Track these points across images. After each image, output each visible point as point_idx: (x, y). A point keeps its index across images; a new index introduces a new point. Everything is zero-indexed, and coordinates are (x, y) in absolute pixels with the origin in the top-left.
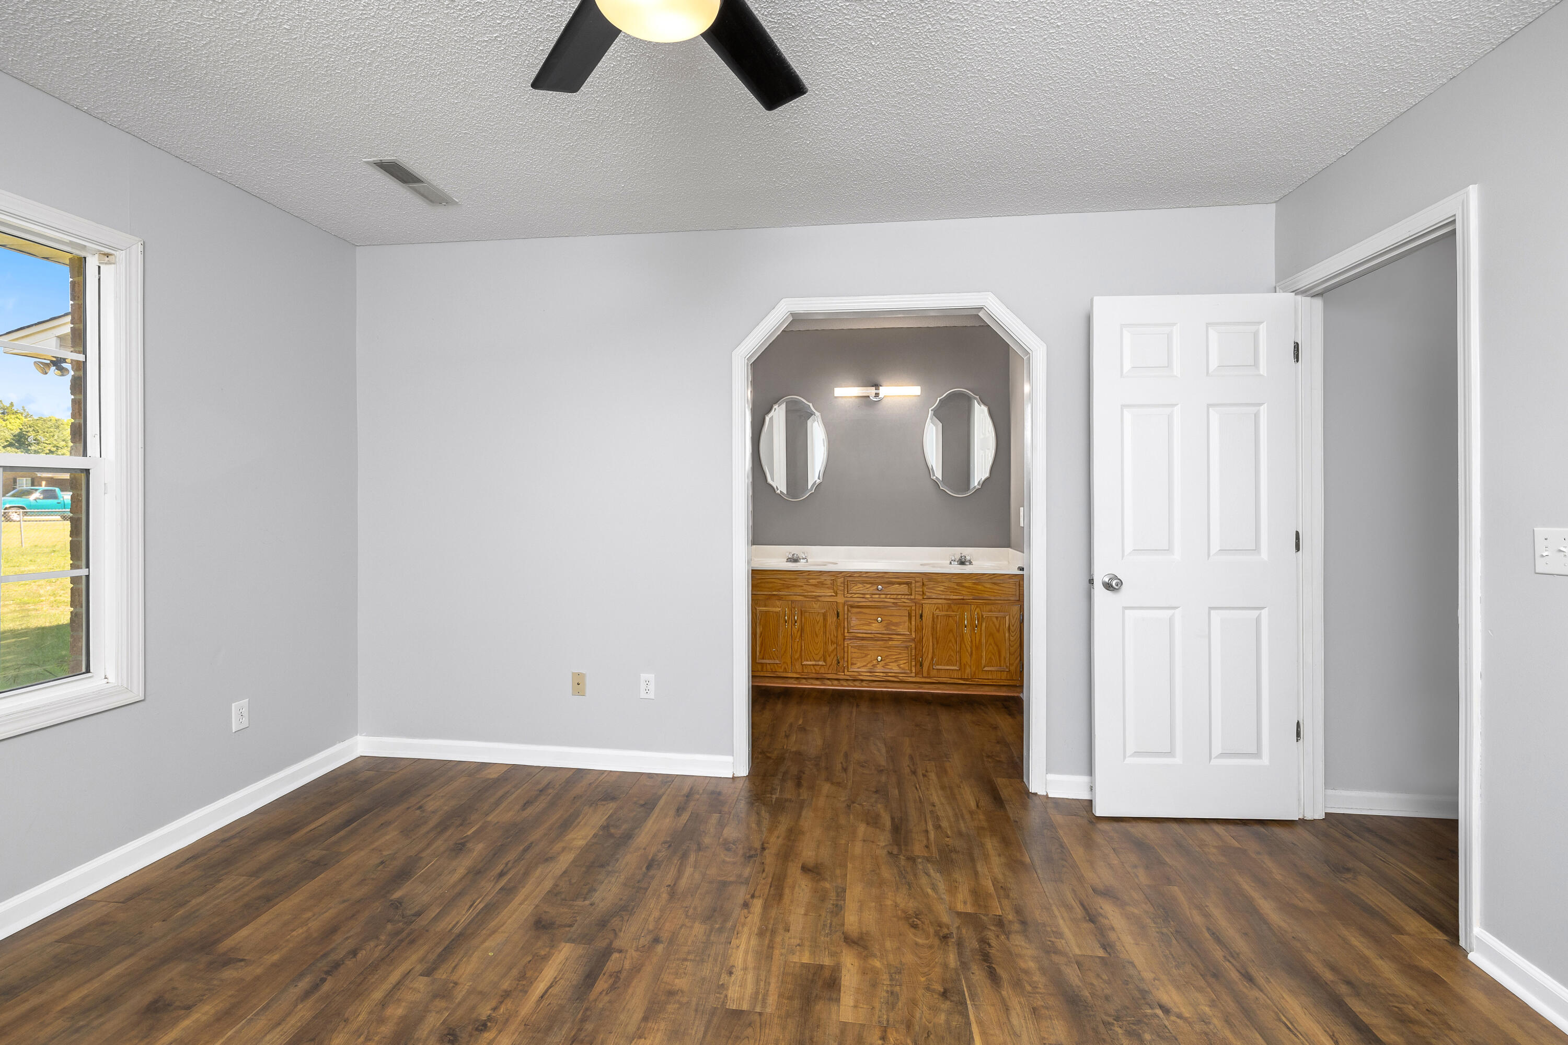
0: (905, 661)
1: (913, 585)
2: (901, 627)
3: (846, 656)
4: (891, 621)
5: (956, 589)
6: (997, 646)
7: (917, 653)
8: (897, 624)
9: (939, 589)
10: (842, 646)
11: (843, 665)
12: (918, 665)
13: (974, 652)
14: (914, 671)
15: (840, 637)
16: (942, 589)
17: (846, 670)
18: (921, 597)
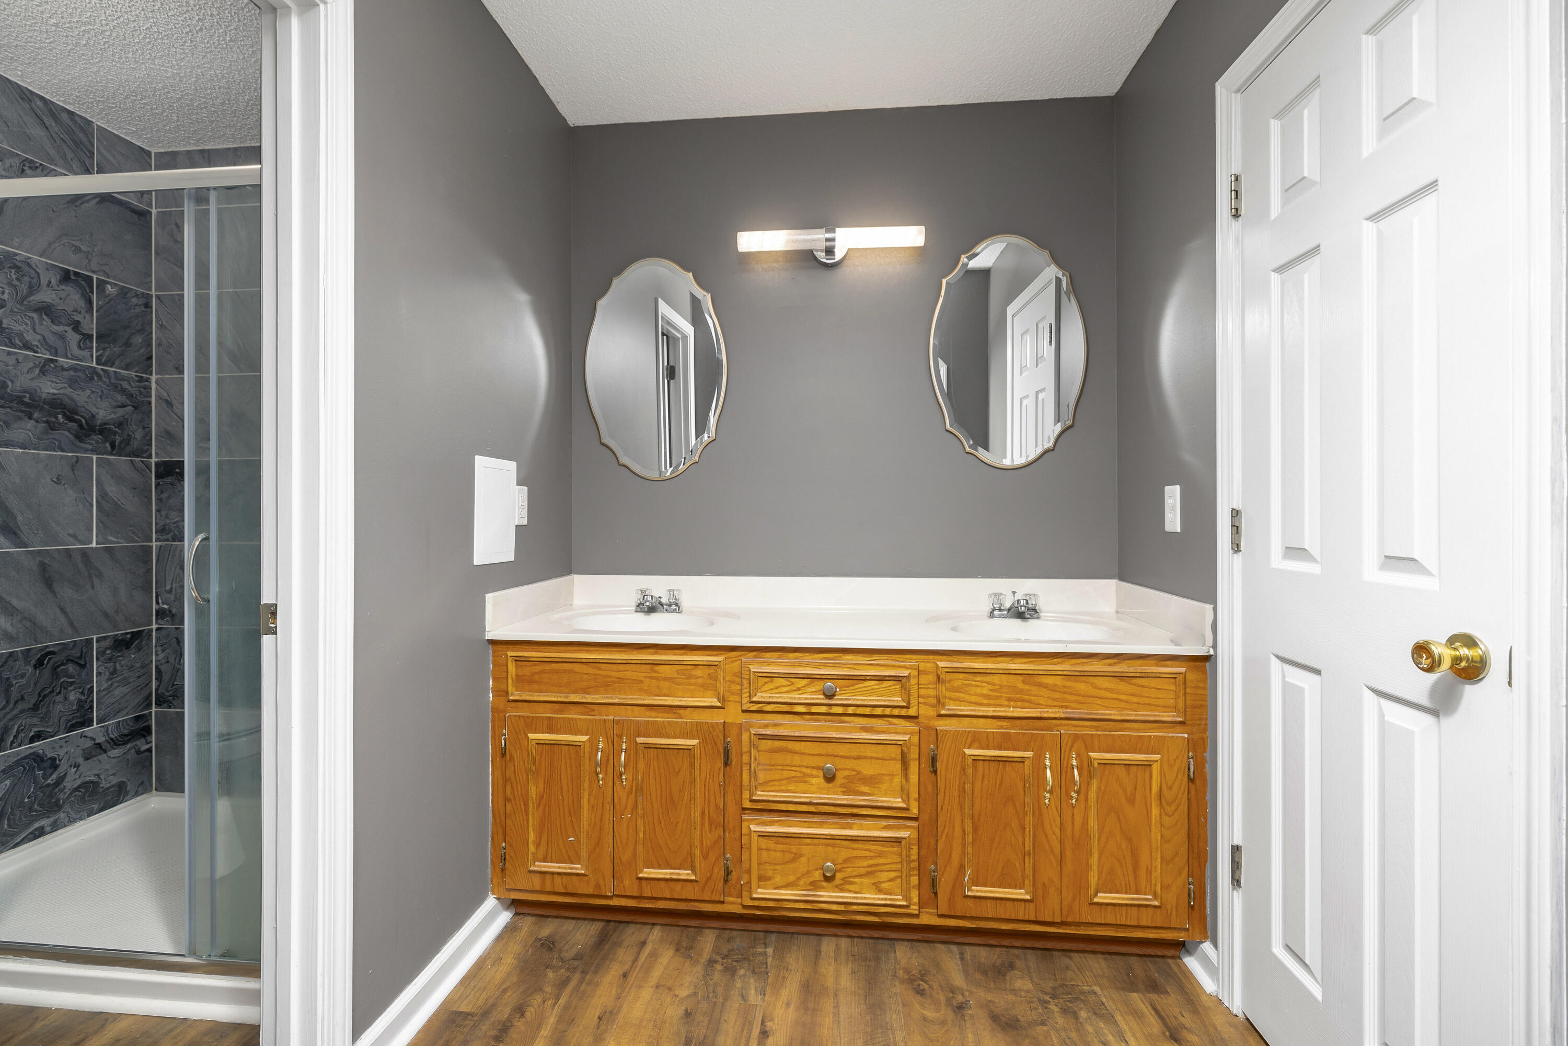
0: (893, 875)
1: (913, 681)
2: (883, 787)
3: (745, 857)
4: (859, 773)
5: (1021, 691)
6: (1130, 840)
7: (923, 852)
8: (872, 781)
9: (978, 690)
10: (737, 835)
11: (739, 879)
12: (927, 885)
13: (1068, 853)
14: (916, 900)
15: (732, 809)
16: (985, 692)
17: (745, 894)
18: (932, 712)
